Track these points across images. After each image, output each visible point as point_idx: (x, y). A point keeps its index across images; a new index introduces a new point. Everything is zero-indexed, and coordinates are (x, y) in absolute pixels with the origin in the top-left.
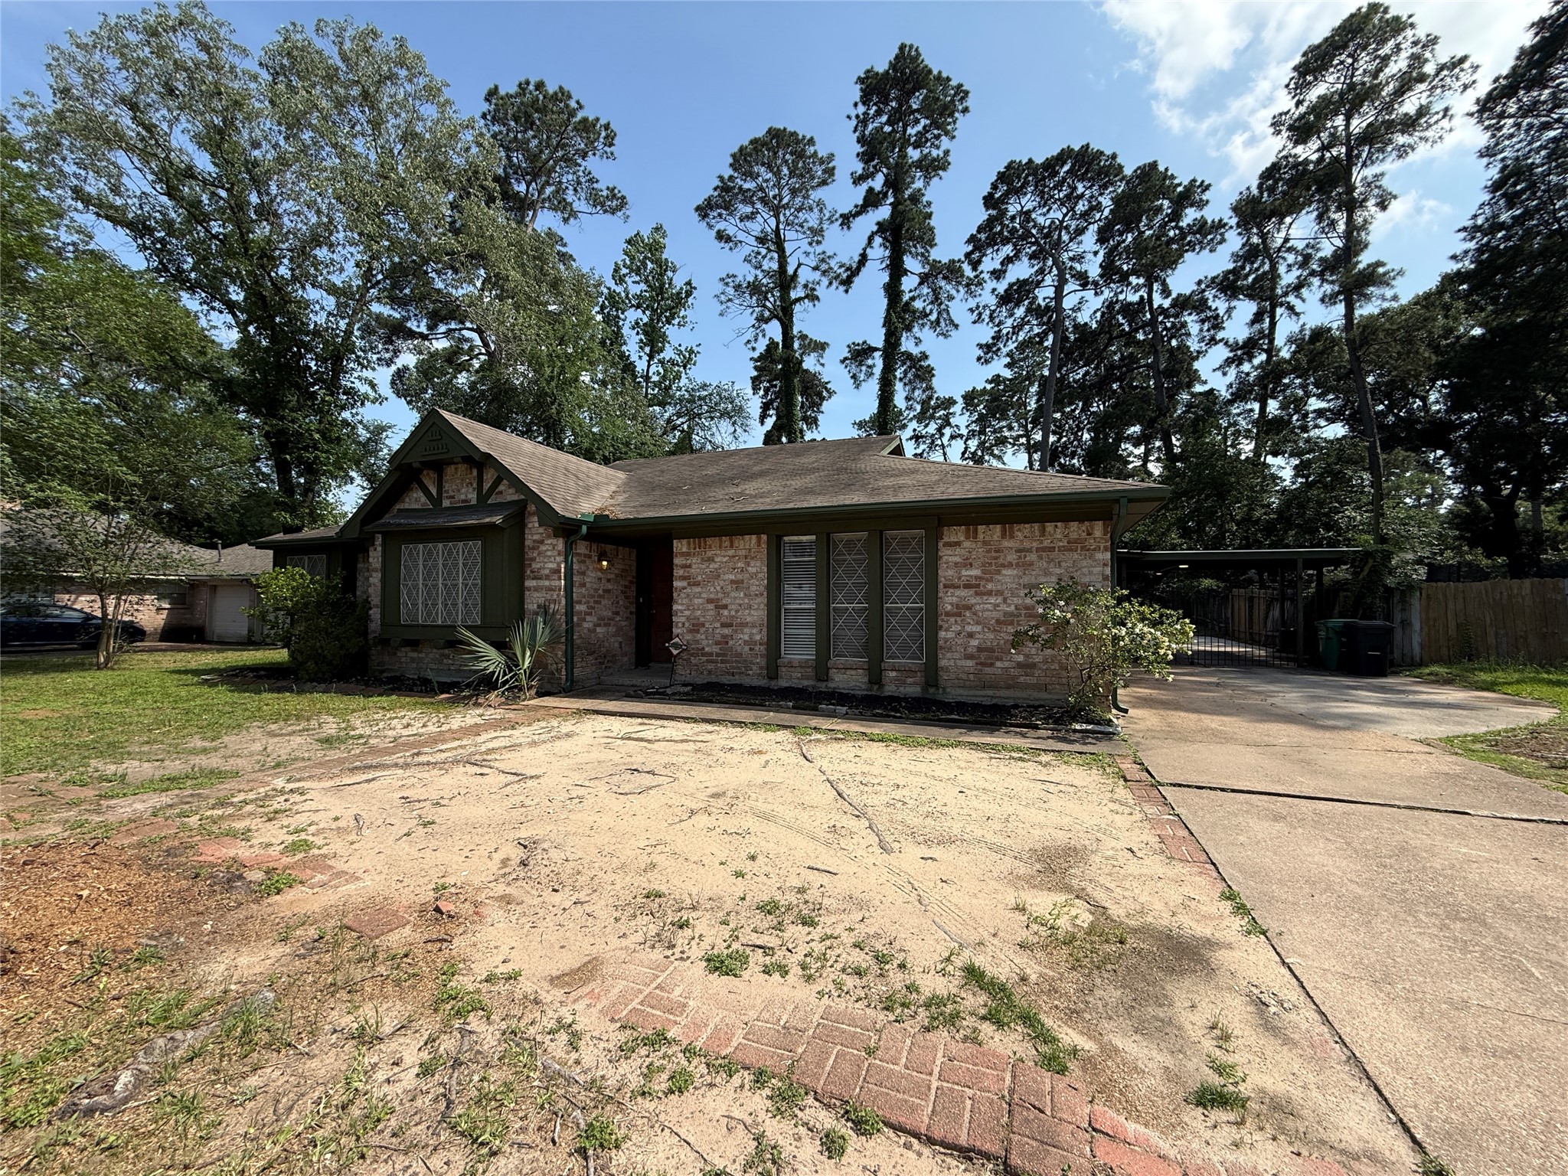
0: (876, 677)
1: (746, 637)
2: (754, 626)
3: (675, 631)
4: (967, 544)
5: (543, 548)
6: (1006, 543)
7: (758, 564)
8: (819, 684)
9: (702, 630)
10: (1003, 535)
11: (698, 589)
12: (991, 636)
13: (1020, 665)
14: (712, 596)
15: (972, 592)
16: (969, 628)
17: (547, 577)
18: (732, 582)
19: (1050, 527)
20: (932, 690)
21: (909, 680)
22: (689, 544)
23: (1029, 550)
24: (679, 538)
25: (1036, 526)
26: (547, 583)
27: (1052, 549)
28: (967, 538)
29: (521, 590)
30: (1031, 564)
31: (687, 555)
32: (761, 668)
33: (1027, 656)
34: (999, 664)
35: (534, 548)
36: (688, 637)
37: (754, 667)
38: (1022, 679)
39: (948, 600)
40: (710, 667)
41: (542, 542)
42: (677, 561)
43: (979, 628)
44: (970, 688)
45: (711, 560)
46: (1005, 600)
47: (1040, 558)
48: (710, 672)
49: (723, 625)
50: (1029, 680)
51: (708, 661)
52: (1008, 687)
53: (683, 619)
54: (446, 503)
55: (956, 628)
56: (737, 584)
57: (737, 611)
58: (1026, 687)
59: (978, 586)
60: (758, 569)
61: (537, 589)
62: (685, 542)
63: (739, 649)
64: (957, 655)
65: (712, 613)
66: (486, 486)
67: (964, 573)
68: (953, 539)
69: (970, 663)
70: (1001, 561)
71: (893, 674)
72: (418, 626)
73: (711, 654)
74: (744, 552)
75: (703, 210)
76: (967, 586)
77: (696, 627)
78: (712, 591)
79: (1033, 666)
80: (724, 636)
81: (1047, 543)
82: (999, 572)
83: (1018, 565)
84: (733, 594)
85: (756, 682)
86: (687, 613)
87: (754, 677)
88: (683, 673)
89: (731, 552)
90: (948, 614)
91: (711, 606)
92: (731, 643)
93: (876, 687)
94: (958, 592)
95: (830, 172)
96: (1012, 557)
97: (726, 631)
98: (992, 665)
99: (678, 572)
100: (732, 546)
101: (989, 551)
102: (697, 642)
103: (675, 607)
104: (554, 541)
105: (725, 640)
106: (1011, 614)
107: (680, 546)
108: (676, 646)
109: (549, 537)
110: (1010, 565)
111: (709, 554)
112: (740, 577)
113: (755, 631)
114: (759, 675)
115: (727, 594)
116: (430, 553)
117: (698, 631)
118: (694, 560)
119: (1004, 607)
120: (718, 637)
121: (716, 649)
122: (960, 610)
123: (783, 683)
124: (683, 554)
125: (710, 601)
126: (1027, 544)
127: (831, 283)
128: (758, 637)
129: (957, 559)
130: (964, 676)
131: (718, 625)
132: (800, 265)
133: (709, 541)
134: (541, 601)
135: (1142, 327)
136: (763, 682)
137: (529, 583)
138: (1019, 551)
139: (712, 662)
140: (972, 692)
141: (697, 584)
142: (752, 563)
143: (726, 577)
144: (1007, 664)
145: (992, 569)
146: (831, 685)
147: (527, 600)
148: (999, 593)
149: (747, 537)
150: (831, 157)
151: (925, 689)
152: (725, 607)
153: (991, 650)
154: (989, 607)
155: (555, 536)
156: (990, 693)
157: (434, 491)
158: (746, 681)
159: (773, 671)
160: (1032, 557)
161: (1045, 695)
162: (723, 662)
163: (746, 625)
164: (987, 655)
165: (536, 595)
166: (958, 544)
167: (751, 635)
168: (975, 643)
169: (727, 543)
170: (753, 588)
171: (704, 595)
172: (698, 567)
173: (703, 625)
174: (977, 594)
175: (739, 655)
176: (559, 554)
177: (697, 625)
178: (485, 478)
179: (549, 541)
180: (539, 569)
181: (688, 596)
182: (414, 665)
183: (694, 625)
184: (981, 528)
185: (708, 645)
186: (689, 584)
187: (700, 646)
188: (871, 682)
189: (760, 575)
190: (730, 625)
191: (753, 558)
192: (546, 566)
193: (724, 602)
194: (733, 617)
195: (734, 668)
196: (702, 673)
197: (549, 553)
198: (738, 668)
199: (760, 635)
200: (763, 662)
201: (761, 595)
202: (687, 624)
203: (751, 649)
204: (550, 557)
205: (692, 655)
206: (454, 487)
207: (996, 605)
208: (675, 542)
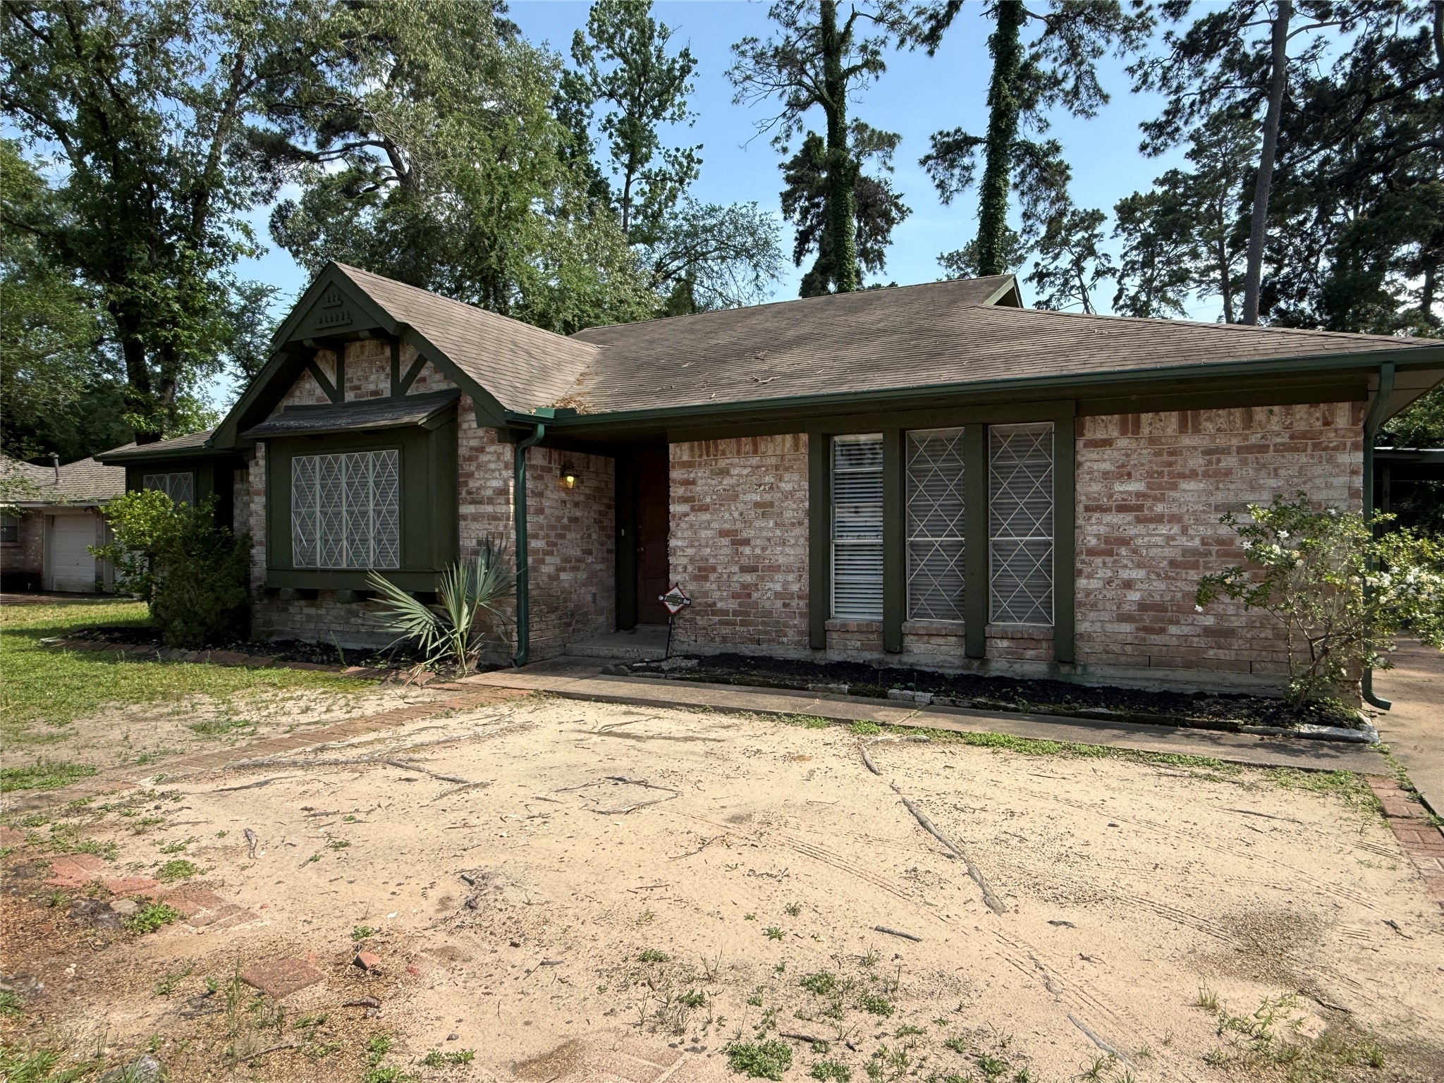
0: (976, 649)
1: (778, 587)
2: (789, 570)
3: (673, 577)
4: (1123, 443)
5: (484, 458)
6: (1187, 441)
7: (796, 477)
8: (888, 658)
9: (713, 577)
10: (1183, 428)
11: (705, 517)
12: (1160, 585)
13: (1208, 631)
14: (727, 526)
15: (1129, 517)
16: (1125, 574)
17: (490, 501)
18: (757, 505)
19: (1260, 413)
20: (1065, 669)
21: (1030, 653)
22: (692, 449)
23: (1225, 451)
24: (679, 440)
25: (1238, 413)
26: (489, 509)
27: (1263, 449)
28: (1124, 432)
29: (454, 519)
30: (1228, 472)
31: (689, 465)
32: (800, 633)
33: (1221, 617)
34: (1173, 629)
35: (470, 459)
36: (692, 586)
37: (790, 633)
38: (1211, 653)
39: (1091, 531)
40: (726, 630)
41: (481, 450)
42: (675, 474)
43: (1140, 574)
44: (1127, 666)
45: (725, 472)
46: (1184, 531)
47: (1244, 462)
48: (724, 639)
49: (744, 569)
50: (1222, 654)
51: (721, 623)
52: (1188, 666)
53: (684, 561)
54: (349, 396)
55: (1105, 573)
56: (764, 508)
57: (764, 549)
58: (1220, 665)
59: (1139, 508)
60: (796, 483)
61: (476, 518)
62: (686, 446)
63: (768, 605)
64: (1106, 616)
65: (726, 551)
66: (404, 371)
67: (1118, 487)
68: (1100, 435)
69: (1126, 628)
70: (1178, 468)
71: (1005, 644)
72: (314, 571)
73: (726, 613)
74: (773, 461)
76: (1122, 509)
77: (703, 572)
78: (727, 518)
79: (1231, 633)
80: (745, 586)
81: (1254, 439)
82: (1174, 487)
83: (1206, 475)
84: (758, 523)
85: (793, 654)
86: (690, 551)
87: (790, 647)
88: (685, 640)
89: (755, 461)
90: (1091, 552)
91: (725, 541)
92: (755, 595)
93: (976, 664)
94: (1108, 518)
96: (1197, 462)
97: (748, 578)
98: (1162, 631)
99: (676, 491)
100: (755, 452)
101: (1158, 454)
102: (706, 594)
103: (673, 543)
104: (499, 448)
105: (745, 593)
106: (1195, 552)
107: (679, 452)
108: (674, 599)
109: (492, 442)
110: (1193, 474)
111: (722, 463)
112: (768, 497)
113: (791, 578)
114: (798, 643)
115: (748, 523)
116: (330, 468)
117: (706, 578)
118: (699, 473)
119: (1183, 541)
120: (736, 587)
121: (732, 605)
122: (1112, 545)
123: (834, 656)
124: (685, 465)
125: (723, 533)
126: (1221, 441)
127: (902, 42)
128: (795, 588)
129: (1107, 466)
130: (1117, 648)
131: (735, 569)
132: (854, 16)
133: (722, 444)
134: (483, 534)
135: (1425, 80)
136: (803, 654)
137: (465, 509)
138: (1208, 452)
139: (727, 623)
140: (1129, 673)
141: (704, 508)
142: (787, 477)
143: (748, 497)
144: (1186, 630)
145: (1164, 482)
146: (907, 659)
147: (463, 534)
148: (1175, 519)
149: (778, 438)
151: (1054, 667)
152: (746, 542)
153: (1160, 607)
154: (1158, 540)
155: (501, 441)
156: (1160, 674)
157: (333, 380)
158: (779, 652)
159: (818, 638)
160: (1230, 461)
161: (1248, 679)
162: (743, 623)
163: (776, 569)
164: (1154, 615)
165: (475, 526)
166: (1107, 443)
167: (786, 583)
168: (1134, 596)
169: (749, 448)
170: (788, 514)
171: (715, 525)
172: (705, 483)
173: (714, 569)
174: (1139, 520)
175: (768, 614)
176: (506, 467)
177: (705, 569)
178: (402, 359)
179: (492, 449)
180: (478, 489)
181: (692, 526)
182: (312, 626)
183: (700, 569)
184: (1146, 418)
185: (721, 599)
186: (693, 509)
187: (710, 601)
188: (969, 656)
189: (798, 495)
190: (753, 569)
191: (787, 469)
192: (488, 484)
193: (745, 535)
194: (758, 557)
195: (760, 632)
196: (713, 640)
197: (492, 466)
198: (766, 633)
199: (798, 585)
200: (801, 623)
201: (800, 524)
202: (690, 568)
203: (785, 605)
204: (493, 471)
205: (698, 613)
206: (360, 373)
207: (1170, 538)
208: (672, 446)
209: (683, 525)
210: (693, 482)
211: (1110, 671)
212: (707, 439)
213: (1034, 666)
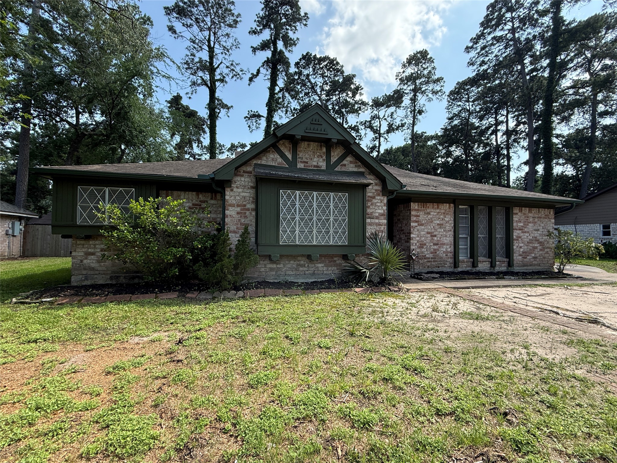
0: (493, 265)
1: (444, 250)
2: (447, 245)
3: (412, 247)
4: (519, 214)
5: (374, 201)
6: (530, 215)
7: (449, 217)
8: (473, 269)
9: (425, 247)
10: (529, 212)
11: (423, 227)
12: (526, 247)
13: (533, 257)
14: (429, 231)
16: (520, 245)
17: (377, 218)
18: (438, 224)
19: (541, 210)
20: (510, 268)
21: (503, 265)
22: (418, 205)
23: (535, 218)
24: (414, 202)
25: (537, 209)
26: (377, 221)
27: (541, 218)
28: (520, 212)
30: (536, 222)
31: (417, 210)
32: (450, 263)
33: (535, 254)
34: (528, 257)
36: (418, 250)
37: (448, 263)
38: (534, 262)
39: (516, 234)
40: (429, 264)
41: (374, 198)
42: (413, 213)
43: (522, 245)
44: (520, 266)
45: (429, 214)
46: (530, 235)
47: (538, 220)
48: (428, 267)
49: (434, 244)
50: (536, 262)
52: (530, 265)
53: (416, 242)
54: (300, 165)
55: (517, 245)
56: (440, 225)
57: (440, 238)
58: (535, 265)
59: (522, 229)
60: (449, 218)
61: (371, 224)
62: (416, 204)
63: (441, 255)
64: (517, 255)
65: (429, 238)
66: (333, 160)
67: (519, 224)
68: (516, 212)
69: (520, 257)
70: (528, 221)
71: (498, 263)
73: (429, 258)
74: (443, 211)
75: (168, 11)
76: (520, 229)
77: (422, 245)
78: (430, 228)
79: (536, 258)
80: (435, 250)
81: (540, 215)
82: (528, 225)
83: (533, 222)
84: (439, 230)
85: (449, 270)
86: (418, 239)
87: (447, 268)
89: (438, 211)
90: (515, 240)
91: (429, 235)
92: (438, 252)
93: (492, 269)
94: (518, 232)
95: (236, 22)
96: (531, 220)
97: (436, 247)
98: (526, 258)
99: (413, 218)
100: (438, 208)
101: (525, 217)
102: (423, 252)
103: (412, 236)
104: (382, 198)
105: (435, 251)
106: (531, 240)
107: (414, 206)
108: (414, 255)
109: (379, 195)
110: (530, 223)
111: (428, 210)
112: (441, 222)
114: (450, 266)
115: (436, 230)
116: (306, 198)
117: (423, 247)
118: (421, 213)
119: (529, 237)
120: (432, 250)
121: (431, 256)
122: (518, 238)
123: (460, 269)
124: (416, 210)
125: (428, 233)
126: (535, 215)
128: (449, 250)
129: (517, 219)
130: (519, 262)
131: (432, 244)
133: (428, 204)
134: (373, 231)
136: (451, 270)
138: (533, 218)
139: (429, 262)
140: (521, 268)
141: (422, 225)
142: (447, 216)
143: (436, 222)
144: (530, 257)
145: (526, 224)
146: (477, 269)
148: (528, 232)
149: (445, 204)
150: (239, 15)
151: (508, 268)
152: (435, 236)
153: (525, 252)
154: (526, 237)
155: (383, 195)
156: (526, 268)
157: (290, 156)
158: (445, 270)
159: (456, 264)
160: (536, 220)
161: (539, 268)
162: (434, 261)
163: (444, 244)
164: (525, 254)
165: (371, 227)
166: (517, 214)
167: (447, 248)
168: (522, 250)
169: (436, 206)
170: (447, 228)
171: (426, 230)
172: (422, 217)
173: (425, 244)
174: (522, 232)
175: (441, 258)
176: (384, 206)
177: (423, 244)
178: (332, 154)
179: (378, 198)
180: (371, 213)
181: (418, 230)
182: (274, 273)
183: (421, 244)
184: (523, 208)
185: (428, 254)
186: (418, 225)
187: (424, 255)
188: (491, 266)
189: (450, 222)
190: (437, 244)
191: (447, 214)
192: (376, 211)
193: (435, 233)
194: (438, 240)
195: (439, 264)
196: (425, 267)
197: (379, 204)
198: (441, 264)
199: (450, 249)
200: (451, 260)
201: (451, 231)
202: (418, 244)
203: (446, 255)
204: (379, 206)
205: (420, 259)
206: (307, 156)
207: (527, 237)
208: (412, 203)
209: (415, 230)
210: (419, 216)
211: (518, 268)
212: (424, 202)
213: (504, 269)
